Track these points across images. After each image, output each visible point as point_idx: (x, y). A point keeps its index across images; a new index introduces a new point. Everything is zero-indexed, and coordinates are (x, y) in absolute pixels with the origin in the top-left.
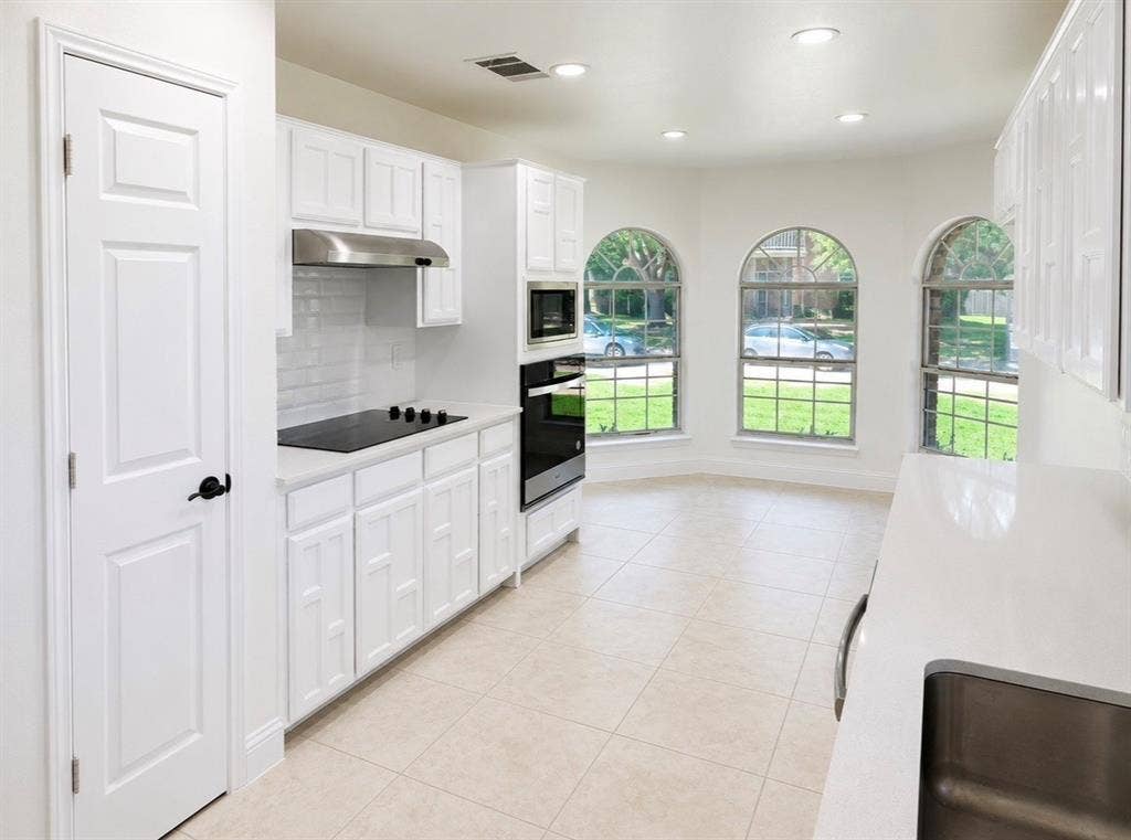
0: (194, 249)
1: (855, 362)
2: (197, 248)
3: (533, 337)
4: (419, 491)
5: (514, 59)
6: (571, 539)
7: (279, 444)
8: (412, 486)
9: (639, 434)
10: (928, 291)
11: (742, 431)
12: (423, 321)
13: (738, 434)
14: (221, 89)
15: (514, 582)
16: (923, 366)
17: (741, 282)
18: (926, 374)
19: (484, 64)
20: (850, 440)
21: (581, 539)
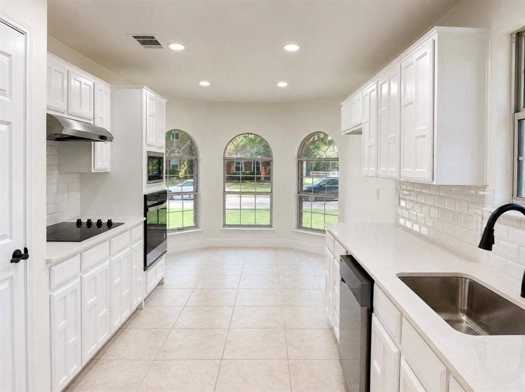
0: (8, 123)
1: (272, 192)
2: (11, 123)
3: (149, 180)
4: (108, 262)
5: (153, 37)
6: (161, 283)
7: (47, 241)
8: (104, 260)
9: (179, 229)
10: (300, 162)
11: (225, 225)
12: (94, 169)
13: (223, 227)
14: (25, 30)
15: (142, 306)
16: (299, 193)
17: (224, 157)
18: (300, 196)
19: (135, 37)
20: (270, 226)
21: (165, 282)
